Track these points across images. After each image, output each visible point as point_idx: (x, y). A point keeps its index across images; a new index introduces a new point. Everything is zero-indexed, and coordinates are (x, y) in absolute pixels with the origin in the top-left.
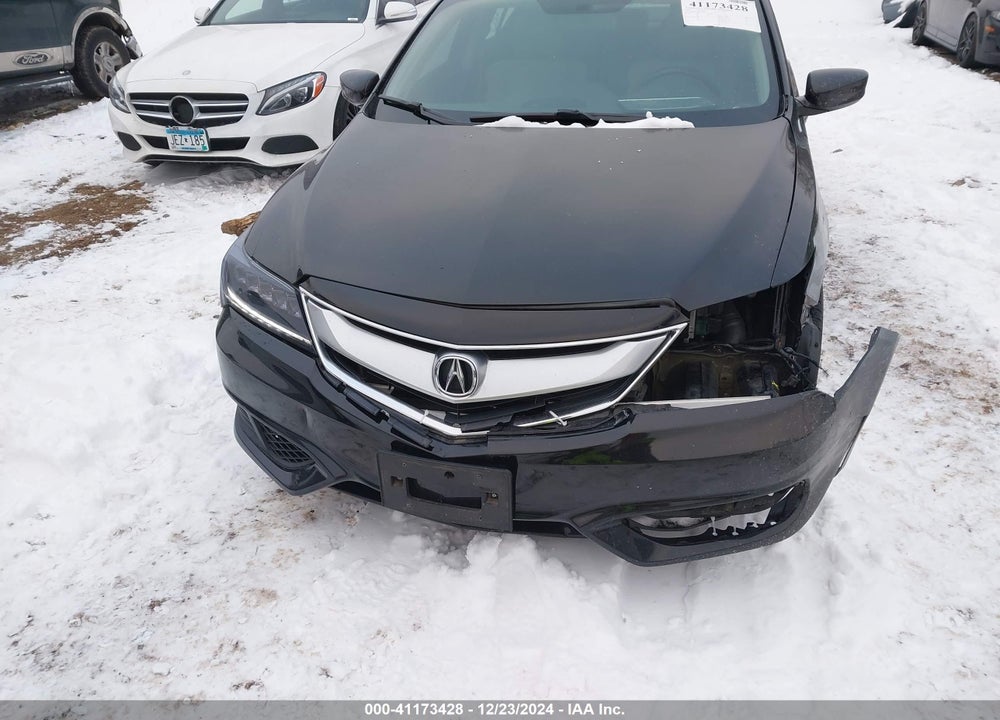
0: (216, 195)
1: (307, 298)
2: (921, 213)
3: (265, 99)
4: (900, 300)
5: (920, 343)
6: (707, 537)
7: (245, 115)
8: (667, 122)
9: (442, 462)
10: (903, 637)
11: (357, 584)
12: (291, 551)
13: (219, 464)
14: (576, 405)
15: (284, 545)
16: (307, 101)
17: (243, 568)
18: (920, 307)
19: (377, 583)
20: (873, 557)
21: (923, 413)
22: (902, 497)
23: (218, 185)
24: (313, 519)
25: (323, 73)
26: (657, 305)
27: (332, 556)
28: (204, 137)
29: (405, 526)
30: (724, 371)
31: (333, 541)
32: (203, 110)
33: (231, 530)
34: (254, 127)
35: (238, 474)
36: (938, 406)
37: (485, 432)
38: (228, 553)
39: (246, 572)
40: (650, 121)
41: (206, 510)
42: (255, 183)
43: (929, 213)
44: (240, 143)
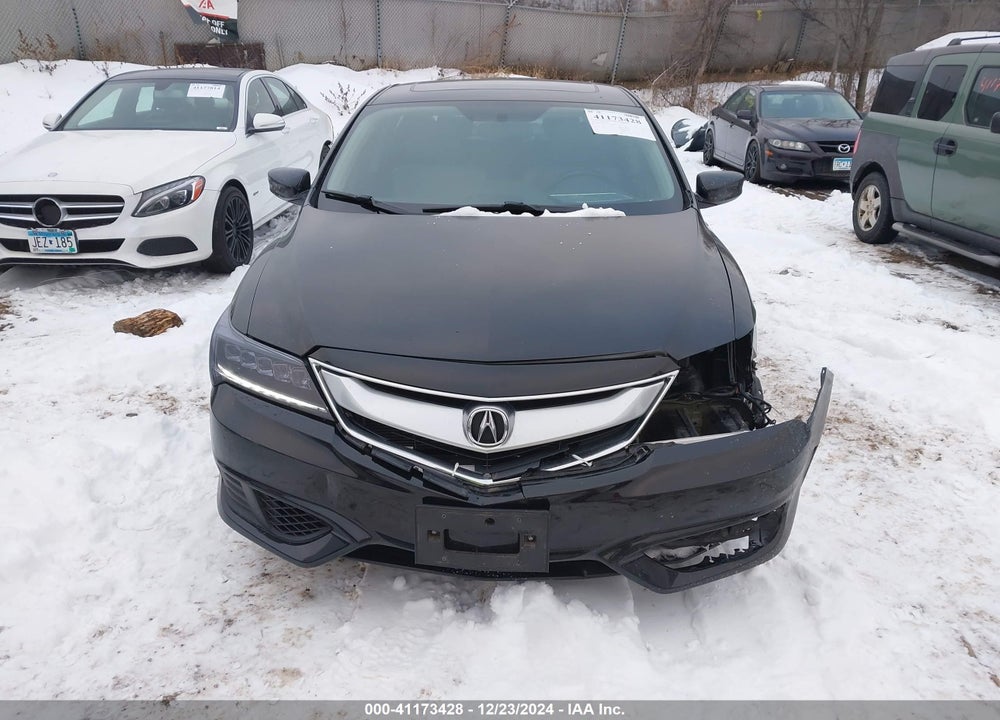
0: (85, 298)
1: (319, 368)
2: (764, 297)
3: (141, 202)
4: (775, 366)
5: (804, 399)
6: (705, 564)
7: (121, 216)
8: (601, 212)
9: (482, 510)
10: (880, 632)
11: (381, 651)
12: (300, 629)
13: (187, 555)
14: (596, 447)
15: (290, 624)
16: (186, 204)
17: (256, 651)
18: (793, 370)
19: (402, 648)
20: (834, 571)
21: (826, 454)
22: (835, 522)
23: (83, 289)
24: (311, 597)
25: (202, 177)
26: (652, 356)
27: (346, 628)
28: (72, 238)
29: (411, 592)
30: (694, 417)
31: (339, 615)
32: (71, 212)
33: (225, 617)
34: (129, 229)
35: (212, 563)
36: (836, 447)
37: (518, 479)
38: (231, 639)
39: (258, 655)
40: (587, 211)
41: (189, 601)
42: (127, 286)
43: (771, 296)
44: (114, 244)
